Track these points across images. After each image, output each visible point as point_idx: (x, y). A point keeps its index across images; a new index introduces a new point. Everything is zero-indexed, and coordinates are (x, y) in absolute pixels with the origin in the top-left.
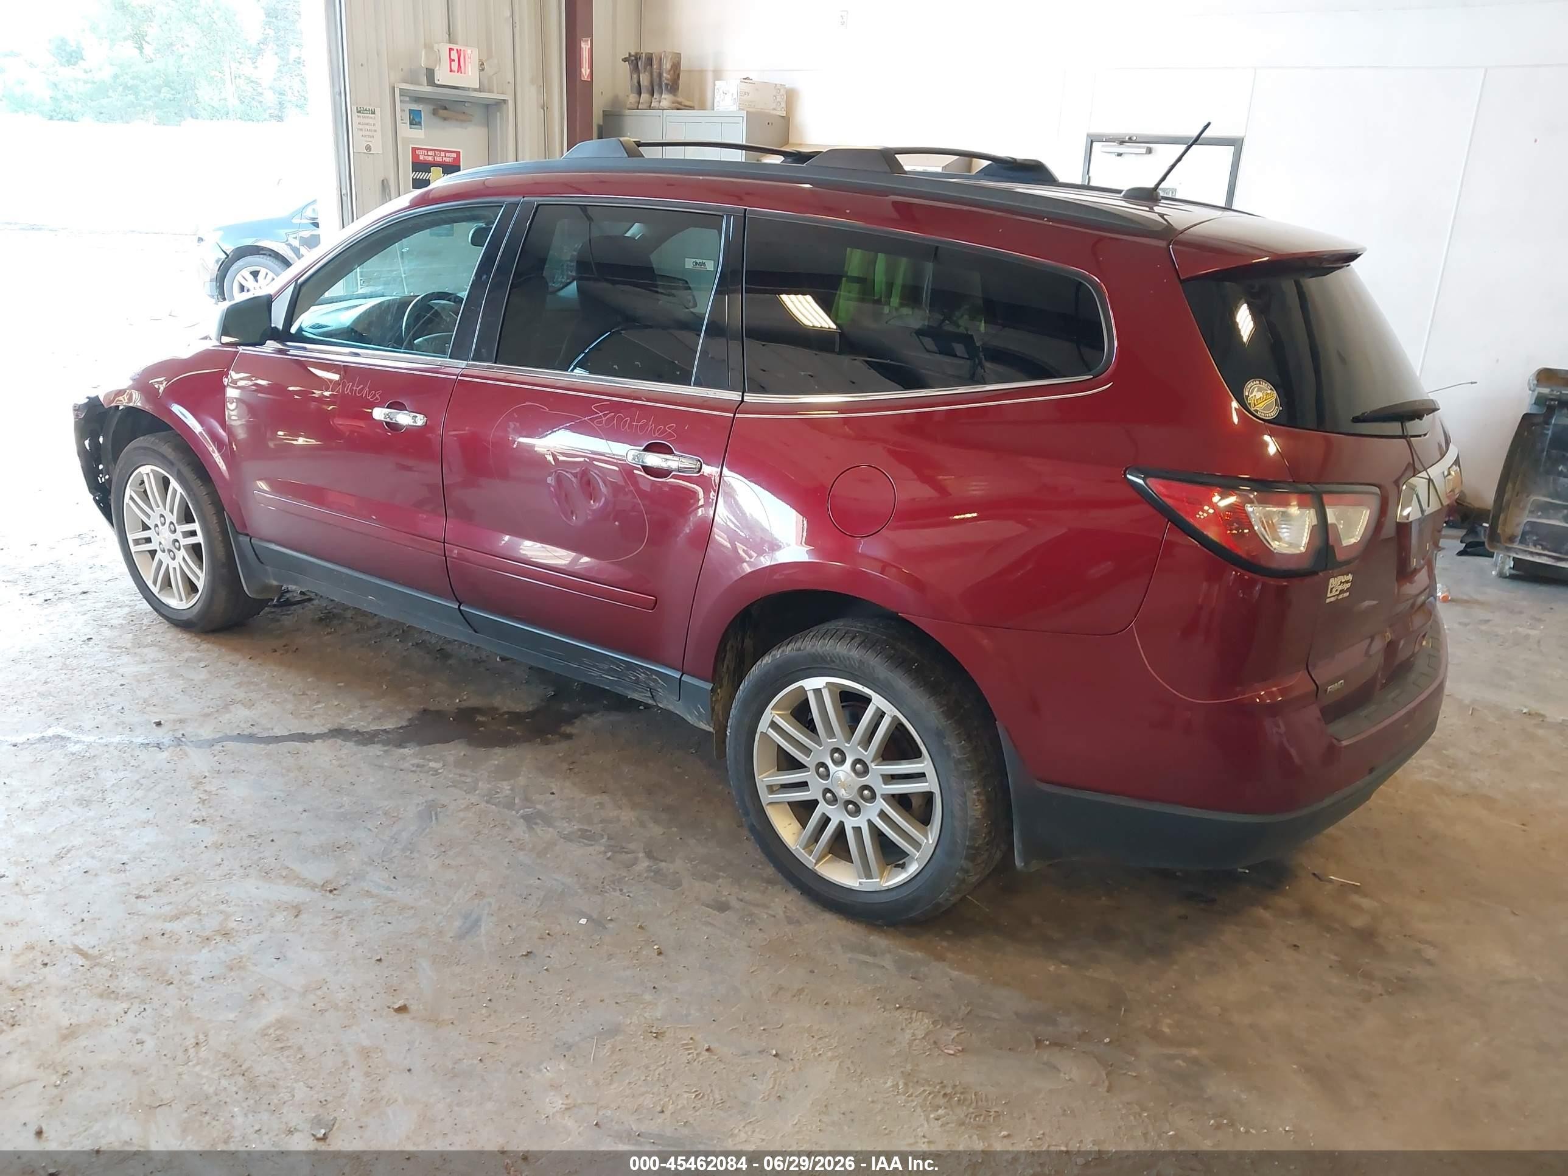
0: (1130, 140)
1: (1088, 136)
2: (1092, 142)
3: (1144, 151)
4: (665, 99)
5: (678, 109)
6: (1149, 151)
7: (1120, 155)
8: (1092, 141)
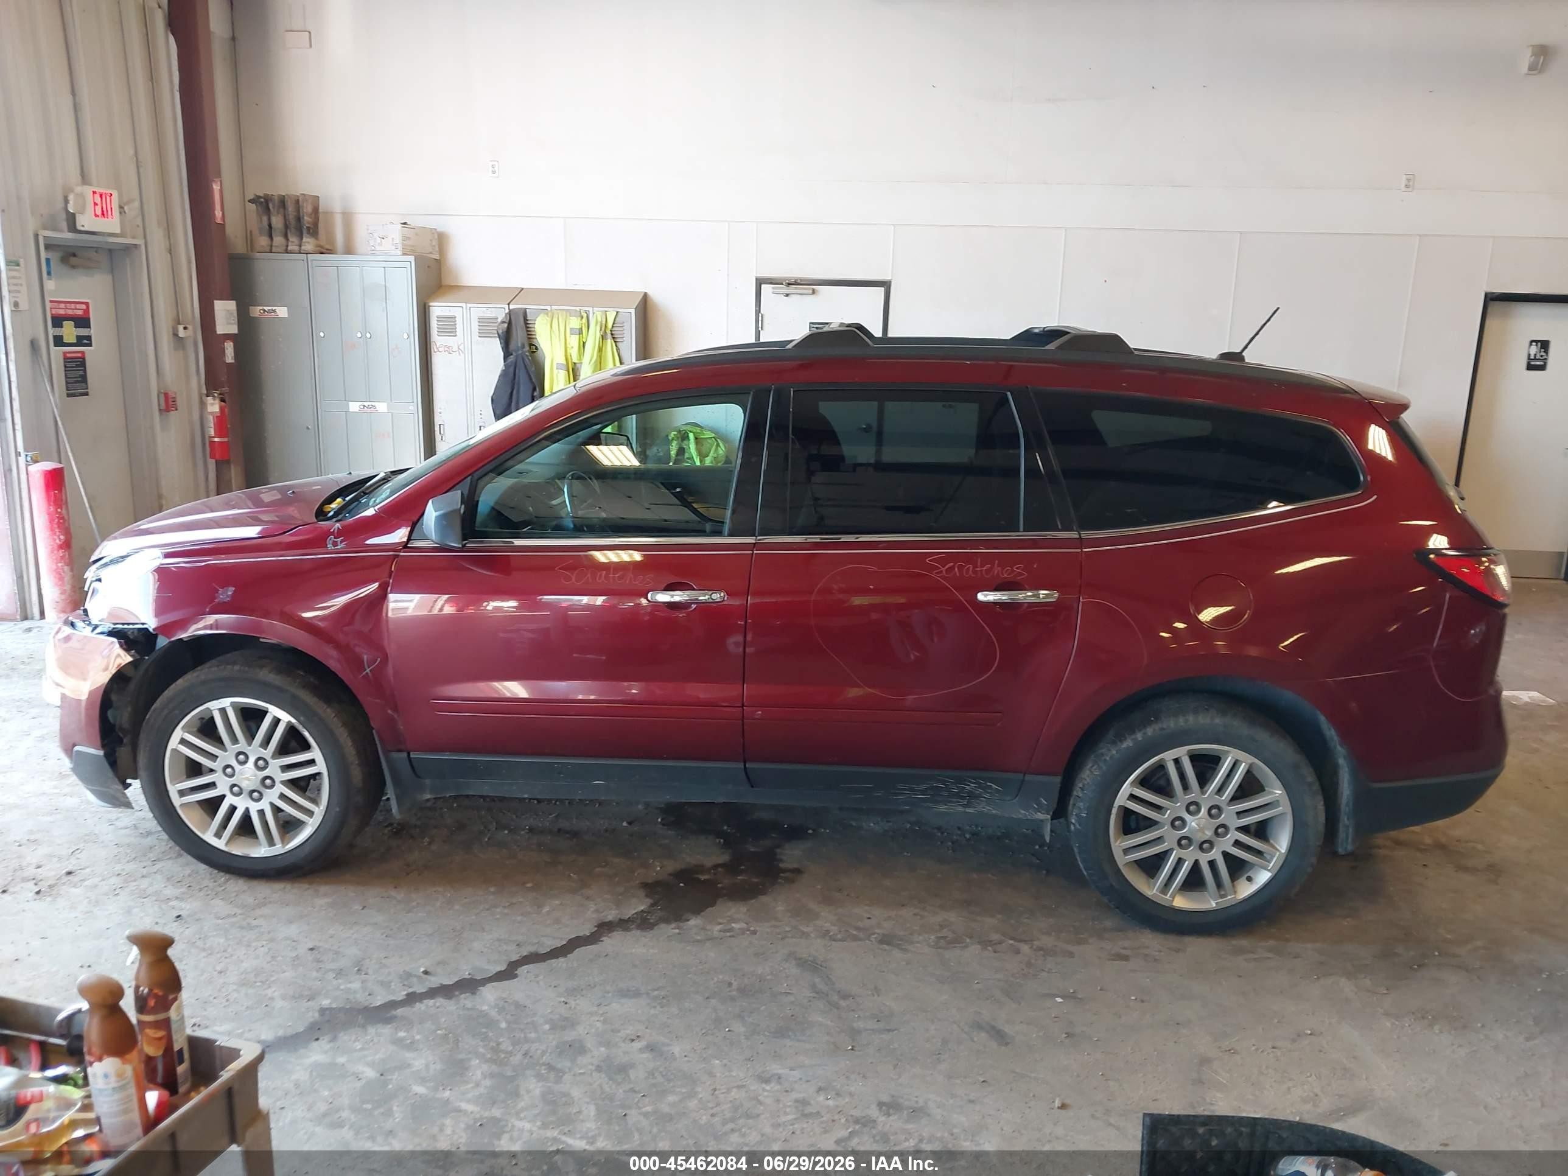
0: (796, 283)
1: (757, 279)
2: (761, 284)
3: (811, 292)
4: (308, 243)
5: (322, 253)
6: (814, 292)
7: (787, 295)
8: (760, 282)
